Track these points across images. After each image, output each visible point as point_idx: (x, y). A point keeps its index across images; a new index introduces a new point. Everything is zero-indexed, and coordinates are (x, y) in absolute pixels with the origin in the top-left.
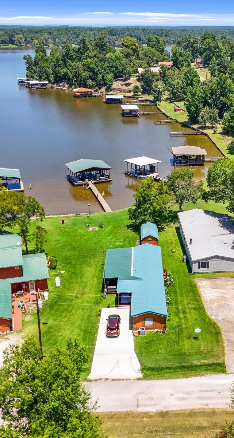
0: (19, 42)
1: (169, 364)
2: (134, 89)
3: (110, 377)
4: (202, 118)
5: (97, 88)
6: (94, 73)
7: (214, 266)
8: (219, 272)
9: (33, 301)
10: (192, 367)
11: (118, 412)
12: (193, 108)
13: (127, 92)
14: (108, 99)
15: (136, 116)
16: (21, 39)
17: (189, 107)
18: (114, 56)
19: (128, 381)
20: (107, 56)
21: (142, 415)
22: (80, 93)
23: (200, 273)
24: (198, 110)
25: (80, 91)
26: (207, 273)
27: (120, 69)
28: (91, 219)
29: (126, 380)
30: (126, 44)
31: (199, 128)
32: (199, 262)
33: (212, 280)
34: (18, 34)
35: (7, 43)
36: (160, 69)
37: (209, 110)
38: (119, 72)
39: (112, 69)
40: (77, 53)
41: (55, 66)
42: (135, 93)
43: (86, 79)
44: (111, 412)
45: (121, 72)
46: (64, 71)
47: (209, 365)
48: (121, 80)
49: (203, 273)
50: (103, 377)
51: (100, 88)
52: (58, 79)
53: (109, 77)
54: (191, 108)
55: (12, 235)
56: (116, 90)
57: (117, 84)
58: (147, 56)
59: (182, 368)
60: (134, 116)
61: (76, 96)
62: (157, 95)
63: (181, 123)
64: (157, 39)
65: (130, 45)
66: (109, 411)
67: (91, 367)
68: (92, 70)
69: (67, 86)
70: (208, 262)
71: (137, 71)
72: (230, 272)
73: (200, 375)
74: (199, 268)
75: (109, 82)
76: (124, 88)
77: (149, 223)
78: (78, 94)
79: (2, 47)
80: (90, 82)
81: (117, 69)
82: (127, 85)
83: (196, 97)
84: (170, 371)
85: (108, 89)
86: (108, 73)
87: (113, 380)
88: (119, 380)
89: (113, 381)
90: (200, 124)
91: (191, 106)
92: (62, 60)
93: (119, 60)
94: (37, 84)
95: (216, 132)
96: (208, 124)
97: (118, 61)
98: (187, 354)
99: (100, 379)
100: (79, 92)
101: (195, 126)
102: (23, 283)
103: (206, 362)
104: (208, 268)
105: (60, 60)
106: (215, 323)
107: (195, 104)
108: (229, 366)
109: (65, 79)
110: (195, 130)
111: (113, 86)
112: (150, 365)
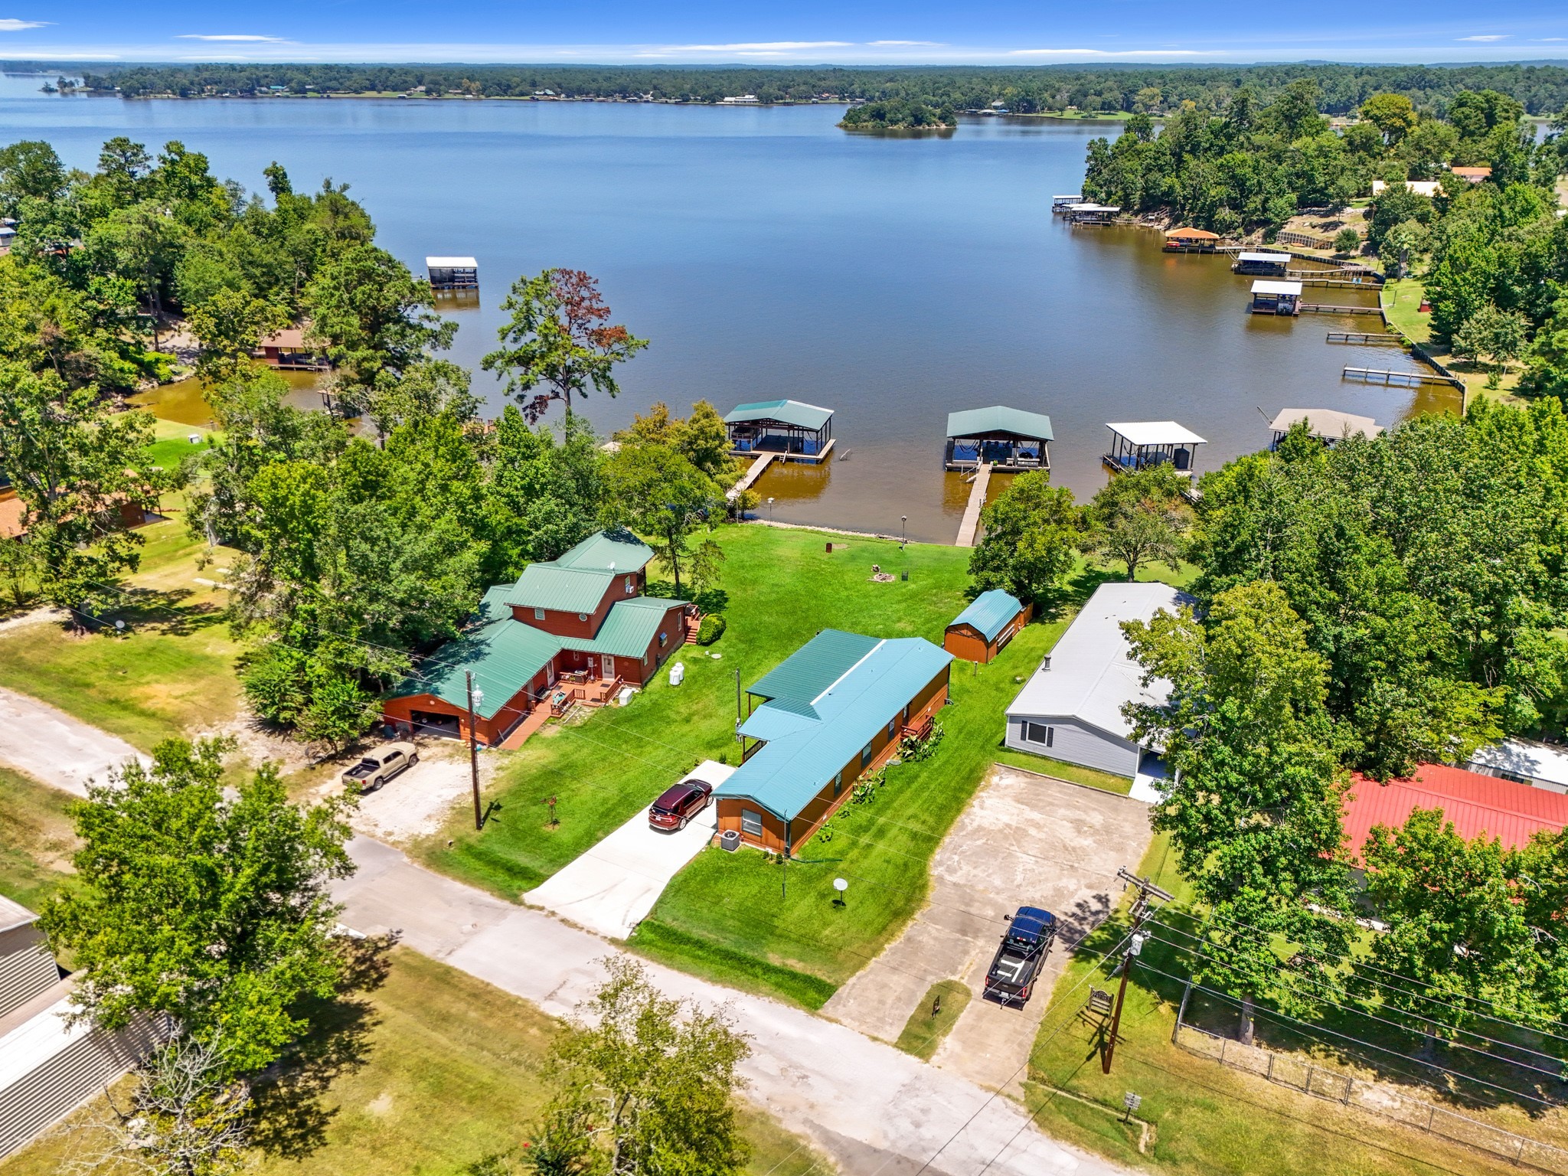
0: (1145, 105)
1: (710, 936)
2: (1340, 240)
3: (562, 913)
4: (1465, 338)
5: (1240, 230)
6: (1242, 191)
7: (1065, 743)
8: (1079, 766)
9: (593, 700)
10: (753, 966)
11: (500, 990)
12: (1448, 306)
13: (1321, 248)
14: (1246, 262)
15: (1288, 313)
16: (1152, 97)
17: (1437, 301)
18: (1314, 146)
19: (590, 936)
20: (1296, 144)
21: (537, 1018)
22: (1181, 241)
23: (1026, 753)
24: (1464, 310)
25: (1181, 236)
26: (1044, 757)
27: (1320, 180)
28: (903, 554)
29: (589, 932)
30: (1376, 112)
31: (1452, 367)
32: (1024, 723)
33: (1041, 780)
34: (1149, 85)
35: (1115, 109)
36: (1441, 188)
37: (1495, 317)
38: (1315, 191)
39: (1300, 182)
40: (1216, 137)
41: (1149, 169)
42: (1339, 250)
43: (1214, 206)
44: (488, 984)
45: (1322, 191)
46: (1167, 182)
47: (794, 976)
48: (1315, 213)
49: (1036, 756)
50: (549, 907)
51: (1249, 233)
52: (1153, 202)
53: (1281, 202)
54: (1441, 305)
55: (639, 547)
56: (1292, 238)
57: (1300, 225)
58: (1420, 149)
59: (727, 956)
60: (1280, 314)
61: (1169, 250)
62: (1392, 260)
63: (1412, 346)
64: (1488, 101)
65: (1388, 117)
66: (487, 980)
67: (549, 877)
68: (1239, 183)
69: (1166, 221)
70: (1051, 730)
71: (1366, 191)
72: (1114, 775)
73: (752, 990)
74: (1023, 738)
75: (1277, 216)
76: (1319, 235)
77: (999, 593)
78: (1175, 243)
79: (1101, 118)
80: (1225, 214)
81: (1311, 180)
82: (1326, 227)
83: (1467, 275)
84: (700, 953)
85: (1269, 237)
86: (1280, 193)
87: (563, 920)
88: (574, 926)
89: (562, 925)
90: (1454, 356)
91: (1442, 297)
92: (1173, 154)
93: (1326, 156)
94: (1088, 213)
95: (1494, 384)
96: (1484, 358)
97: (1322, 160)
98: (778, 932)
99: (542, 909)
100: (1178, 239)
101: (1443, 361)
102: (591, 655)
103: (797, 966)
104: (1050, 744)
105: (1164, 154)
106: (923, 887)
107: (1457, 293)
108: (840, 998)
109: (1168, 204)
110: (1441, 371)
111: (1288, 229)
112: (669, 920)
